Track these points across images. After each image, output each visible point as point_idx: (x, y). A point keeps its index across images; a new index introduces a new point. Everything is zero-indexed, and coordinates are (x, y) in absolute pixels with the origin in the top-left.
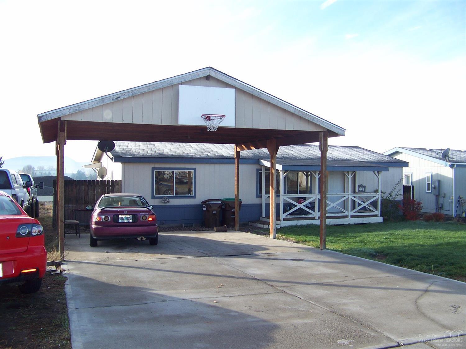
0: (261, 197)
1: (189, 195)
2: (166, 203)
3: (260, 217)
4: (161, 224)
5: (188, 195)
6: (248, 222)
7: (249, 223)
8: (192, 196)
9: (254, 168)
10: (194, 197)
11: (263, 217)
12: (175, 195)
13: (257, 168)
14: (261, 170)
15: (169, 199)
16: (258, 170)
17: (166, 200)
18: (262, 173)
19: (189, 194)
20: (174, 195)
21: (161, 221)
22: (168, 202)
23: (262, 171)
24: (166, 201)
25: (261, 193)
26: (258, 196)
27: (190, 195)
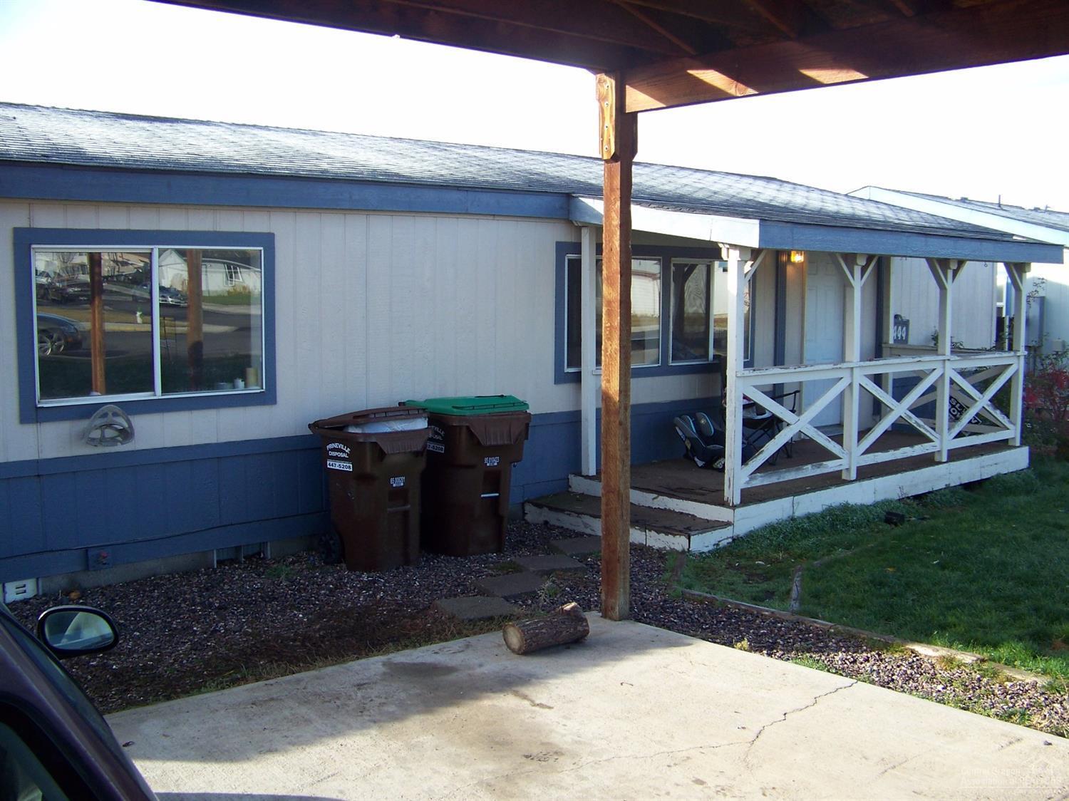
0: (577, 378)
1: (240, 388)
2: (113, 441)
3: (571, 477)
4: (87, 568)
5: (234, 387)
6: (523, 504)
7: (528, 508)
8: (255, 390)
9: (546, 236)
10: (268, 397)
11: (587, 477)
12: (164, 391)
13: (559, 240)
14: (577, 248)
15: (131, 418)
16: (561, 248)
17: (110, 426)
18: (579, 262)
19: (240, 383)
20: (158, 393)
21: (87, 550)
22: (126, 434)
23: (580, 253)
24: (109, 433)
25: (575, 359)
26: (560, 378)
27: (246, 386)
